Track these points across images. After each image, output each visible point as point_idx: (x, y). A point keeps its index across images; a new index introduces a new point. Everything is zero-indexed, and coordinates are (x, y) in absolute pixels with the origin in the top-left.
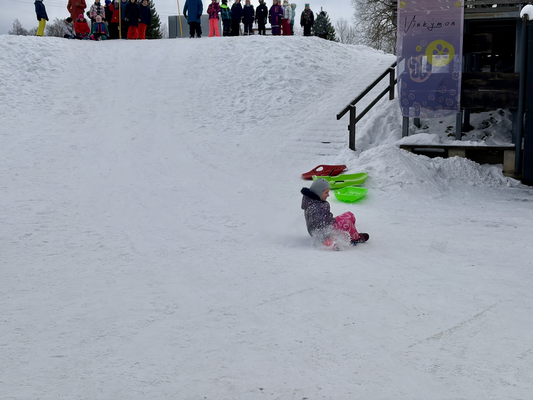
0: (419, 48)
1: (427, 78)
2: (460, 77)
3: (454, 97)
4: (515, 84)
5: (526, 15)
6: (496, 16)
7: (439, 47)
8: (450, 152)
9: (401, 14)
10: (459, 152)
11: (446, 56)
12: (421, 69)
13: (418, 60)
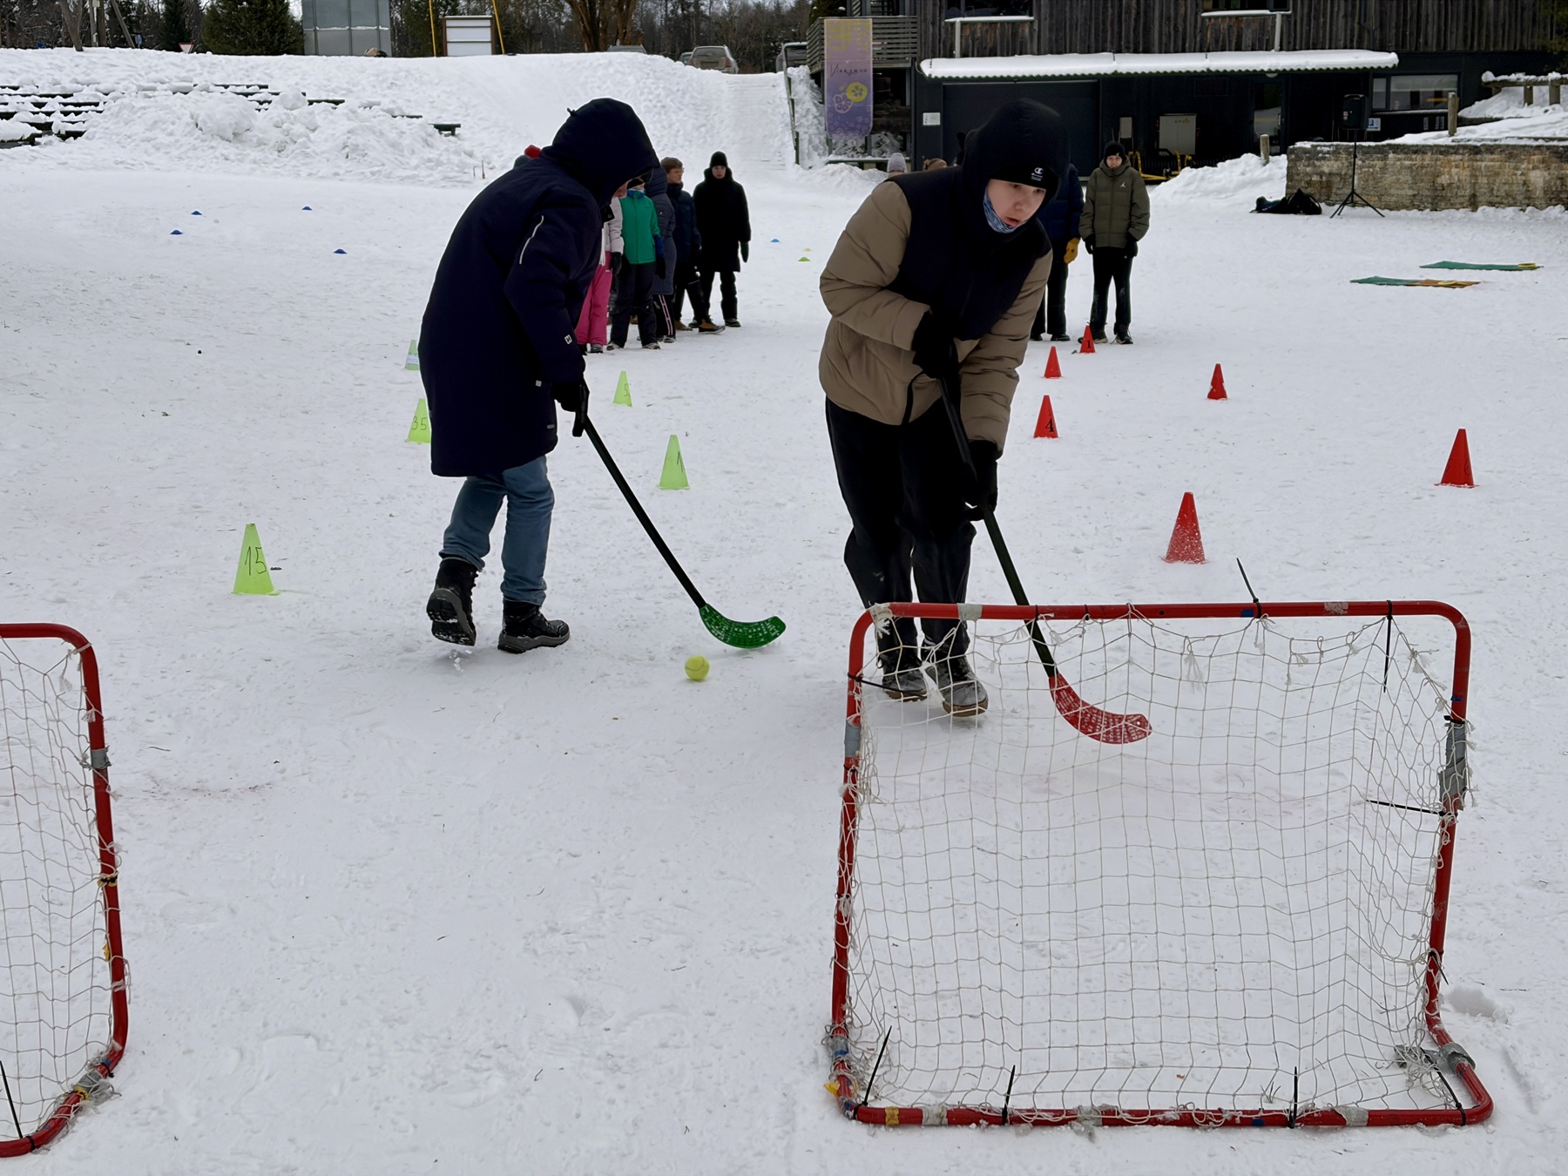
0: (842, 88)
1: (847, 110)
2: (872, 110)
3: (868, 125)
4: (908, 114)
5: (930, 75)
6: (895, 66)
7: (857, 87)
8: (865, 165)
9: (828, 63)
10: (872, 165)
11: (861, 94)
12: (843, 103)
13: (841, 96)
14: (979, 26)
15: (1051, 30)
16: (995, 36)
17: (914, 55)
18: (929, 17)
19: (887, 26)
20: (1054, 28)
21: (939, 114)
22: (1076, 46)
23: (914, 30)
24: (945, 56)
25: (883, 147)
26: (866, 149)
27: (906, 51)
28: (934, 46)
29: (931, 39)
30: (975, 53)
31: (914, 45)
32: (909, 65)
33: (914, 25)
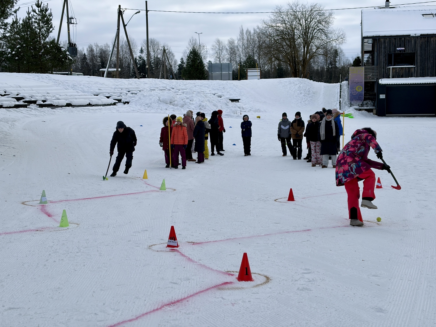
0: (354, 87)
1: (356, 94)
2: (364, 94)
3: (362, 98)
7: (359, 87)
8: (362, 110)
10: (364, 110)
11: (361, 89)
12: (355, 92)
13: (354, 90)
14: (398, 69)
15: (421, 70)
16: (403, 72)
17: (377, 78)
18: (382, 66)
19: (369, 69)
20: (422, 69)
21: (385, 95)
22: (429, 75)
23: (377, 70)
24: (387, 78)
25: (368, 105)
26: (362, 105)
27: (375, 76)
28: (383, 75)
29: (382, 73)
30: (397, 77)
31: (377, 75)
32: (375, 81)
33: (377, 69)
